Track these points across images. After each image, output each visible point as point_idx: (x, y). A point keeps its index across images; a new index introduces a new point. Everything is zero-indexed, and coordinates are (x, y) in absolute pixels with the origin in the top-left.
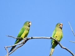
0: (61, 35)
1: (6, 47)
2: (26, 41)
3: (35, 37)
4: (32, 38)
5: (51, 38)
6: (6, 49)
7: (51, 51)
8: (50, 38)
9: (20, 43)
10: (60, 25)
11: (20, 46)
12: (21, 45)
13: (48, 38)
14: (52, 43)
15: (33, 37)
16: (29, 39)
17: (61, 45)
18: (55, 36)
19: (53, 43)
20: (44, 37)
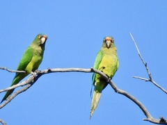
2: (36, 79)
3: (55, 70)
4: (50, 71)
5: (92, 71)
8: (89, 70)
9: (23, 82)
11: (22, 89)
12: (25, 87)
13: (85, 70)
14: (95, 81)
15: (53, 70)
16: (44, 73)
17: (116, 86)
18: (101, 66)
19: (97, 81)
20: (78, 69)
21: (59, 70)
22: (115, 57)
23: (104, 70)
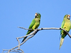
0: (70, 26)
1: (17, 38)
2: (36, 32)
3: (45, 28)
4: (42, 29)
5: (60, 29)
6: (17, 40)
7: (61, 42)
8: (59, 28)
9: (31, 34)
10: (68, 16)
11: (30, 36)
13: (57, 28)
14: (61, 33)
15: (43, 28)
16: (40, 30)
18: (64, 27)
19: (63, 33)
20: (54, 28)
21: (46, 28)
22: (70, 23)
23: (65, 29)
